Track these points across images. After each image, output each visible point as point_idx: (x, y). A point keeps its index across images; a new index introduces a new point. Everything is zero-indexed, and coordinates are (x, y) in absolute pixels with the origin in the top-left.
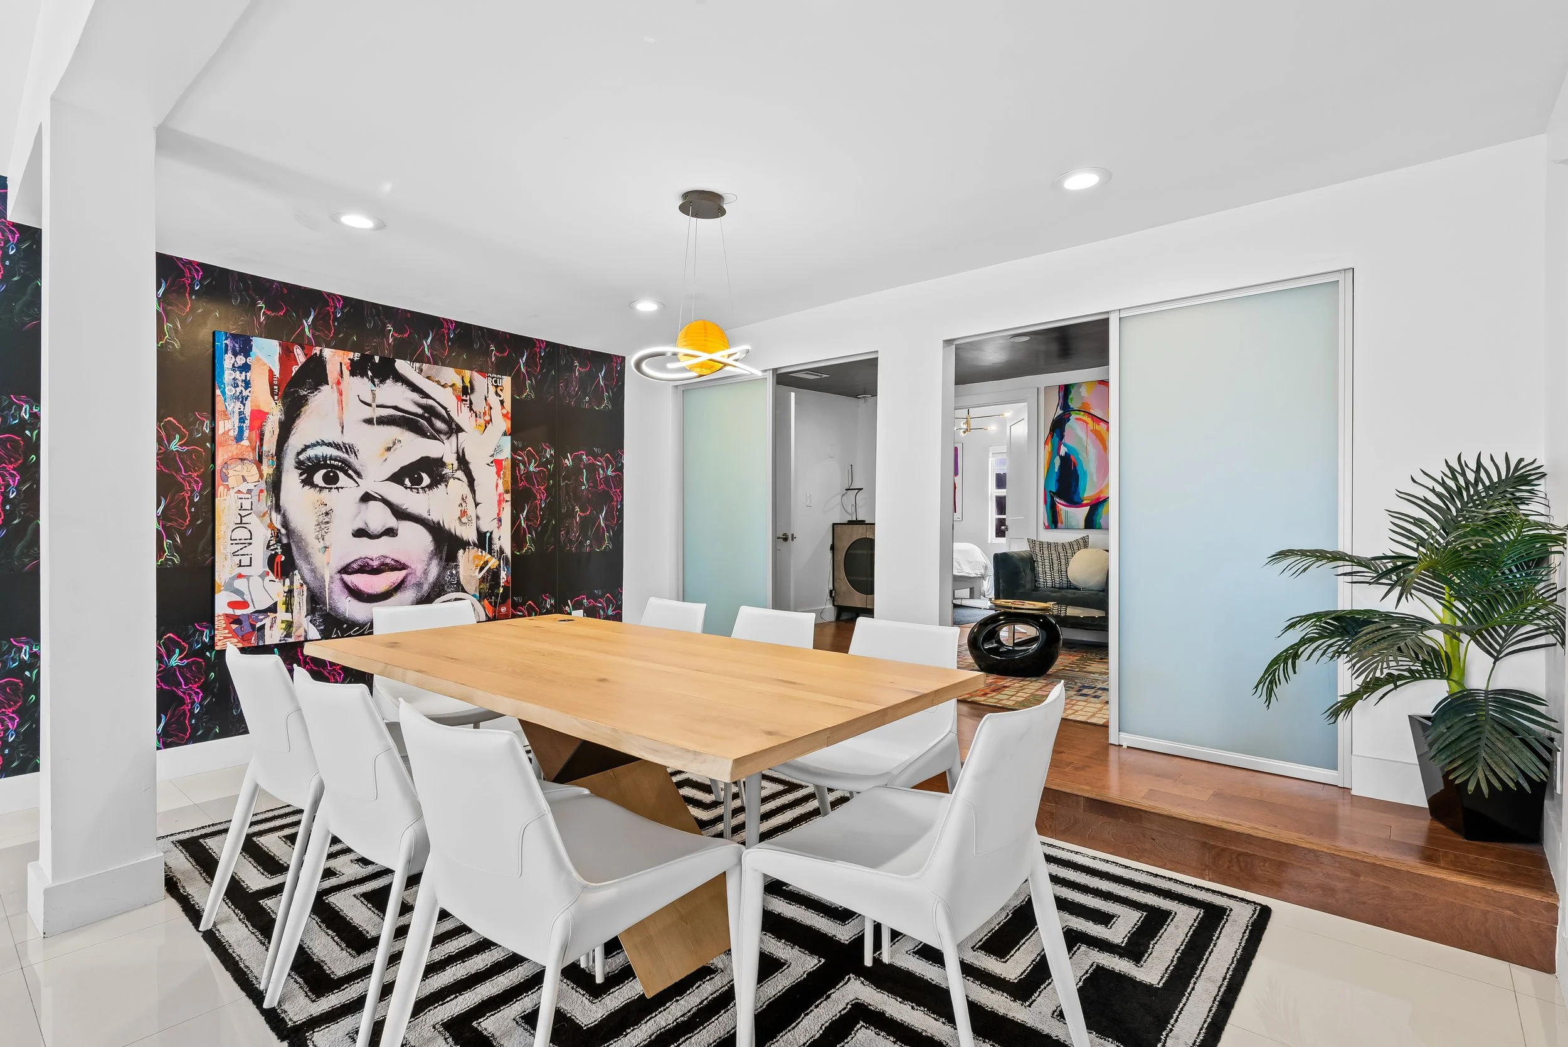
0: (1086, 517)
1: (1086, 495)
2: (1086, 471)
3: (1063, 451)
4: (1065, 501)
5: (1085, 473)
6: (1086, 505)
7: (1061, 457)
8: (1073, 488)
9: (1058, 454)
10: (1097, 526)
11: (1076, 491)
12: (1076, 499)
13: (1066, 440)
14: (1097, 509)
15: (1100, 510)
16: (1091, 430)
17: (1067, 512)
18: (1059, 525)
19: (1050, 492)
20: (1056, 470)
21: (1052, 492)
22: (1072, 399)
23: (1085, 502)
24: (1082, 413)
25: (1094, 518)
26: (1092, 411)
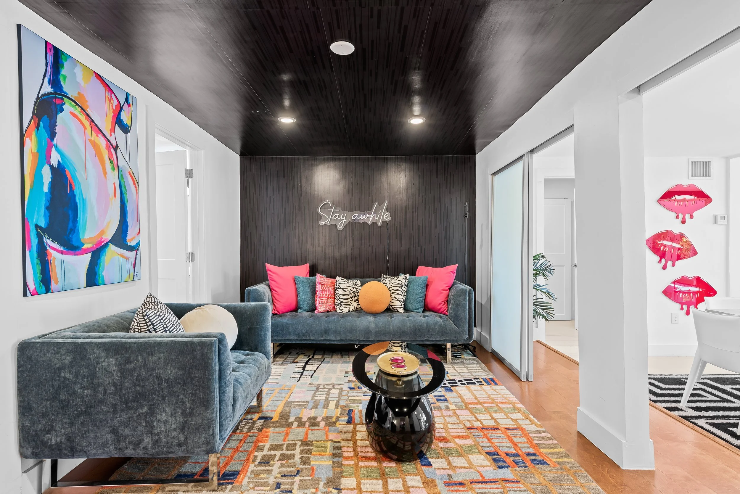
0: (88, 270)
1: (86, 237)
2: (86, 200)
3: (55, 158)
4: (61, 244)
5: (84, 201)
6: (86, 251)
7: (52, 167)
8: (70, 225)
9: (48, 162)
10: (100, 282)
11: (74, 230)
12: (75, 243)
13: (59, 140)
14: (99, 258)
15: (102, 258)
16: (89, 139)
17: (63, 263)
18: (53, 286)
19: (37, 226)
20: (46, 188)
21: (41, 228)
22: (65, 77)
23: (86, 246)
24: (79, 109)
25: (96, 269)
26: (89, 111)
